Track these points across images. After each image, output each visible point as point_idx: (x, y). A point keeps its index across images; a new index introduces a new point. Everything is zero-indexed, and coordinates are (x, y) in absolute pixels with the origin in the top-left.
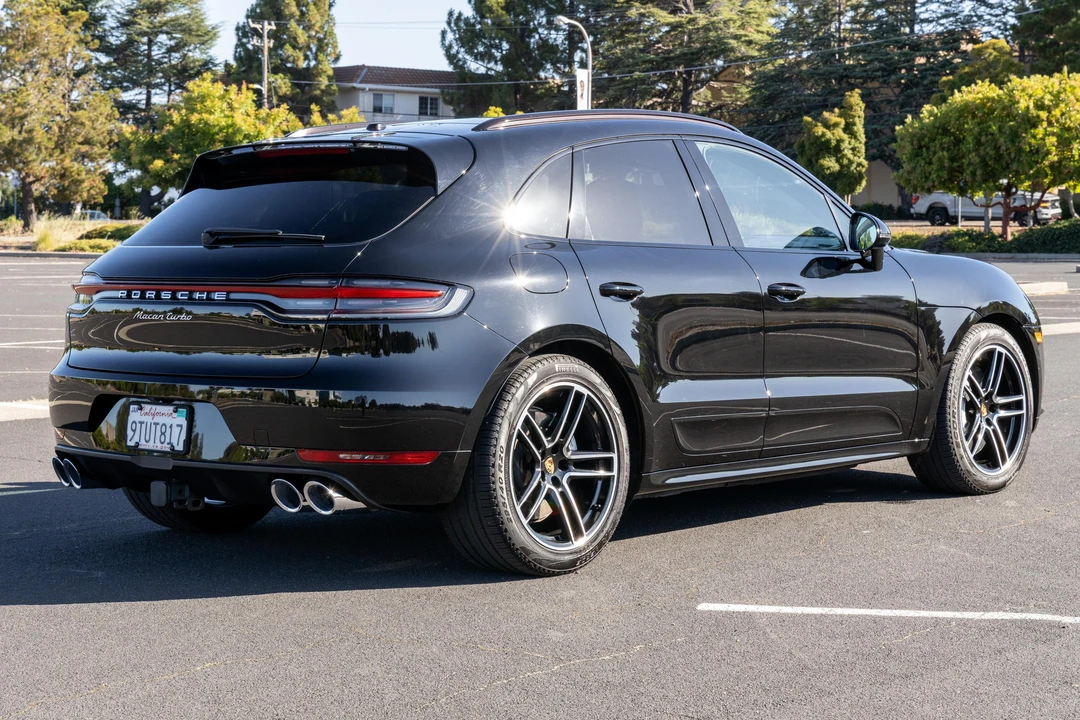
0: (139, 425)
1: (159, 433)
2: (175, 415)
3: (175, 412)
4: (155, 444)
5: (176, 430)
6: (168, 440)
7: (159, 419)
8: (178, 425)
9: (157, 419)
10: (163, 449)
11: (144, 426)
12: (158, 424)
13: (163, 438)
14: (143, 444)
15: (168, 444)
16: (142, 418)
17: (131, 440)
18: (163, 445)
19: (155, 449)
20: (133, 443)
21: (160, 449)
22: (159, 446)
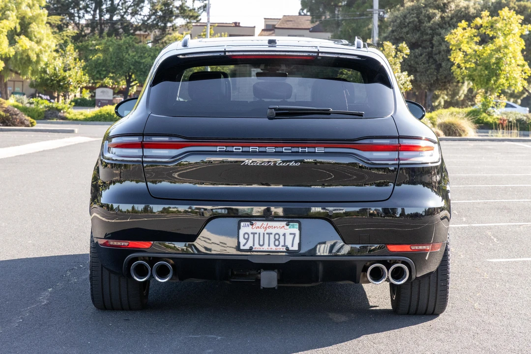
0: (251, 236)
1: (272, 240)
2: (287, 227)
3: (287, 225)
4: (269, 247)
5: (289, 239)
6: (282, 243)
7: (274, 231)
8: (291, 234)
9: (268, 231)
10: (278, 250)
11: (257, 236)
12: (272, 234)
13: (277, 243)
14: (257, 247)
15: (282, 246)
16: (255, 231)
17: (244, 246)
18: (278, 248)
19: (270, 250)
20: (247, 247)
21: (275, 250)
22: (274, 248)
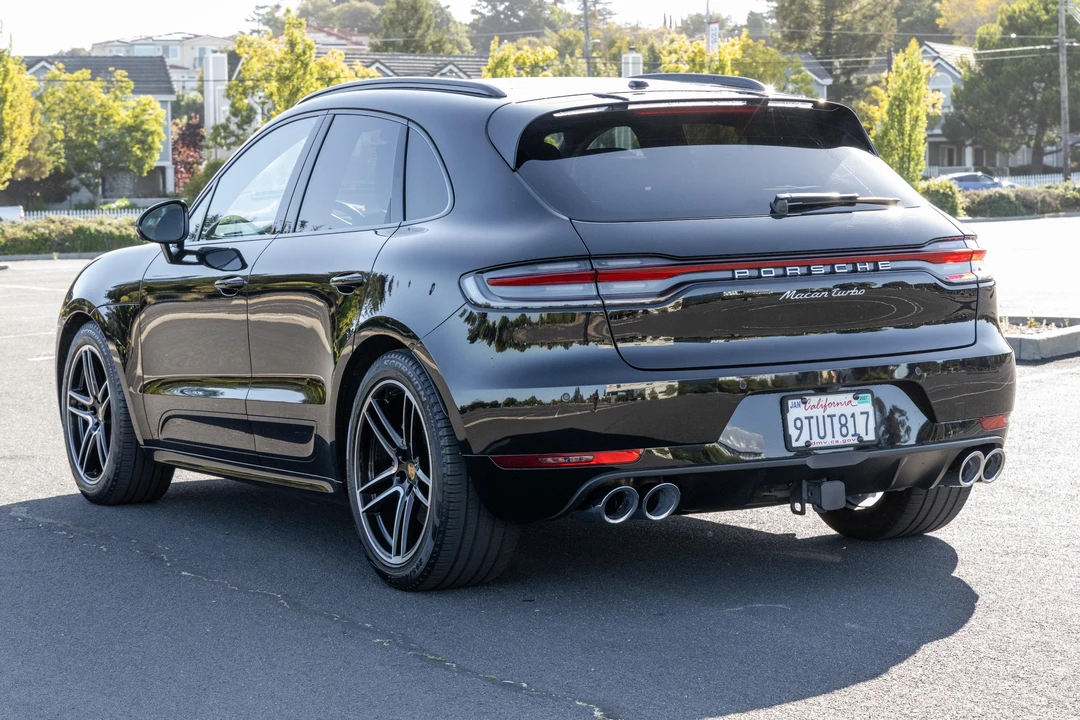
0: (806, 422)
1: (837, 426)
2: (855, 402)
3: (856, 398)
4: (833, 439)
5: (861, 420)
6: (852, 431)
7: (837, 411)
8: (862, 413)
9: (830, 411)
10: (847, 443)
11: (813, 421)
12: (834, 416)
13: (844, 431)
14: (816, 442)
15: (853, 435)
16: (810, 413)
17: (797, 440)
18: (846, 438)
19: (835, 444)
20: (801, 443)
21: (842, 443)
22: (840, 440)
